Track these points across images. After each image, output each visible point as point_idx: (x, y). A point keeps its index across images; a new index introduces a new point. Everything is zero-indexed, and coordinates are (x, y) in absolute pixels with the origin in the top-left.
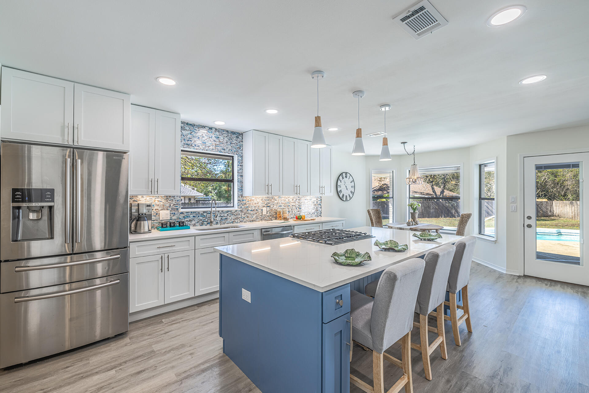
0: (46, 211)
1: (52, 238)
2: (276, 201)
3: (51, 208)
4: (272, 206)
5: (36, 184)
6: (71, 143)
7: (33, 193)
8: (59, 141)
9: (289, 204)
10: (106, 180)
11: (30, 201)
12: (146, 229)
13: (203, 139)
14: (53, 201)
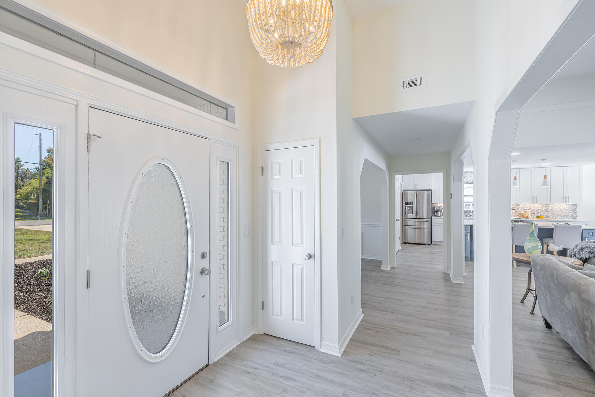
0: (411, 207)
1: (412, 214)
2: (520, 207)
3: (412, 206)
4: (517, 210)
5: (409, 201)
6: (416, 189)
7: (408, 203)
8: (413, 189)
9: (534, 209)
10: (427, 201)
11: (408, 205)
12: (440, 215)
13: (467, 177)
14: (412, 205)
